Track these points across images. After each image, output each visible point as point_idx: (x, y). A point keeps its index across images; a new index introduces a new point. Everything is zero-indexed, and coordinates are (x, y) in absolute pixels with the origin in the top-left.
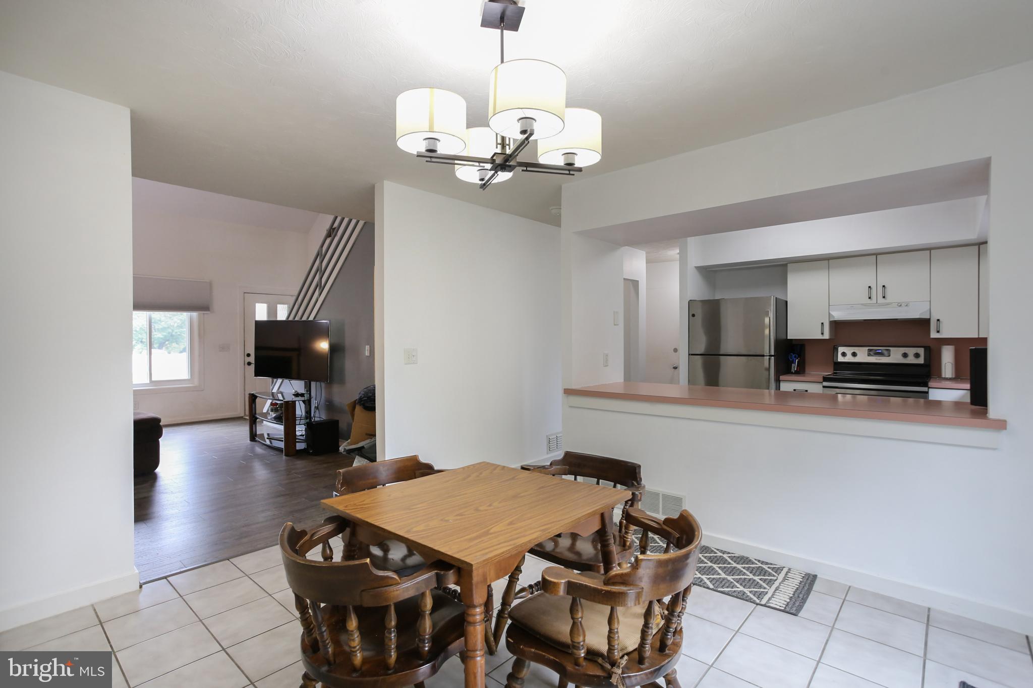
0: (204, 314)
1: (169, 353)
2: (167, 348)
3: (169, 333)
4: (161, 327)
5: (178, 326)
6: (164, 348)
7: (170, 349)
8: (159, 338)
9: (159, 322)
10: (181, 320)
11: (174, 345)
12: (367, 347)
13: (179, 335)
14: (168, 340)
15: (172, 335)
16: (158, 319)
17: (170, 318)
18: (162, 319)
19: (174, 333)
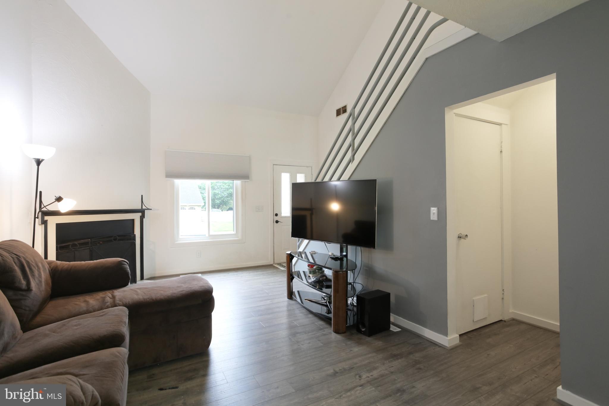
0: (245, 181)
1: (222, 211)
2: (221, 208)
3: (222, 200)
4: (218, 197)
5: (226, 197)
6: (220, 208)
7: (223, 208)
8: (218, 203)
9: (218, 195)
10: (228, 193)
11: (225, 206)
12: (434, 210)
13: (227, 201)
14: (222, 204)
15: (223, 202)
16: (217, 193)
17: (223, 192)
18: (219, 193)
19: (224, 200)
